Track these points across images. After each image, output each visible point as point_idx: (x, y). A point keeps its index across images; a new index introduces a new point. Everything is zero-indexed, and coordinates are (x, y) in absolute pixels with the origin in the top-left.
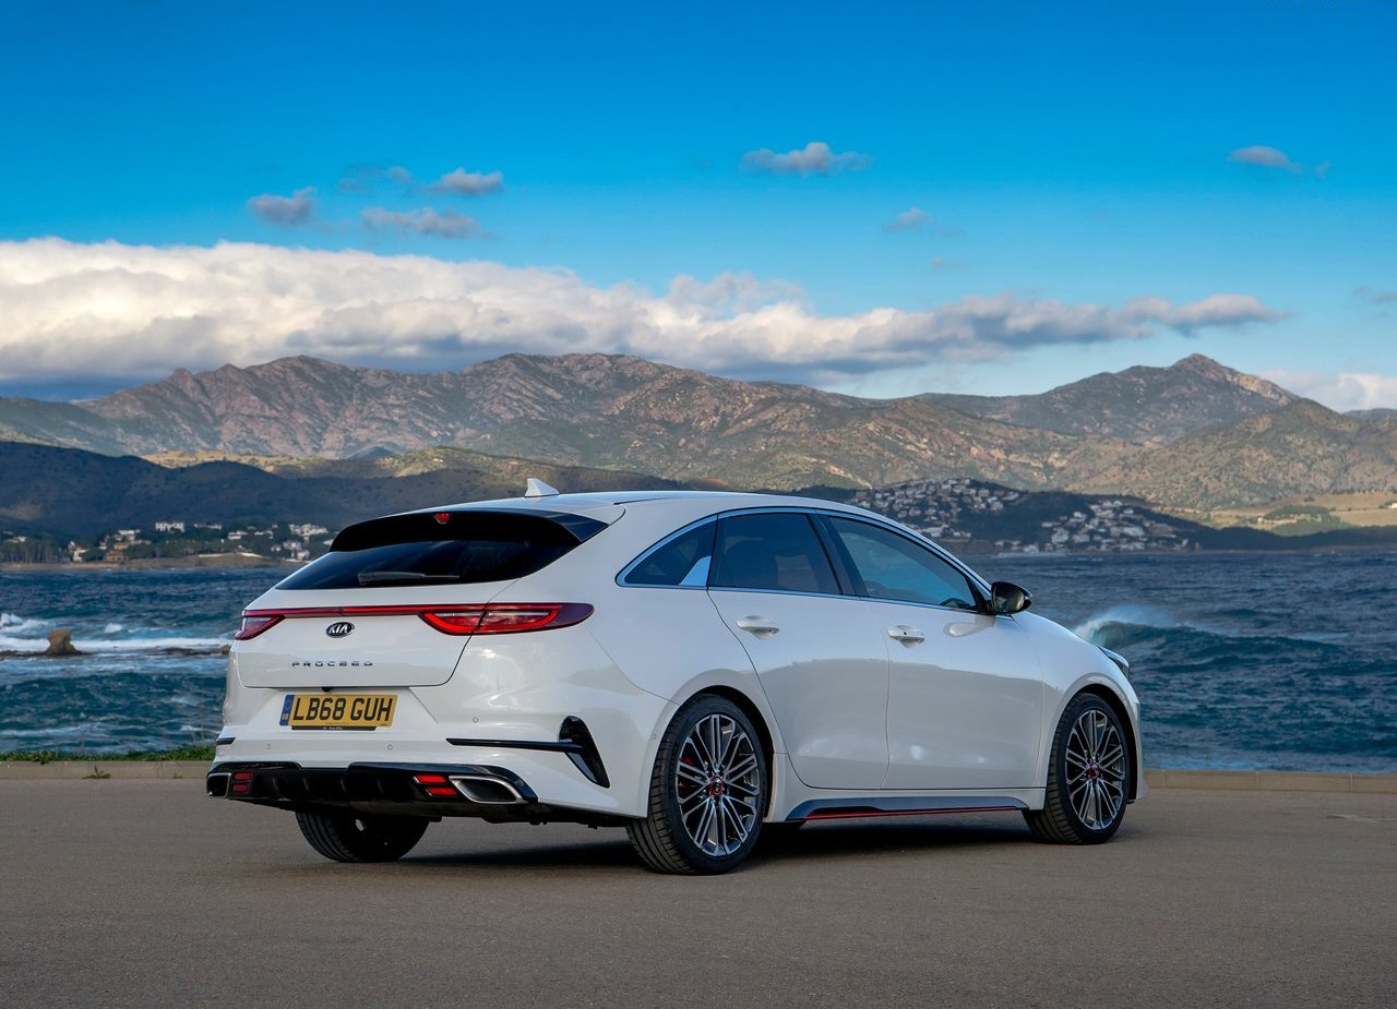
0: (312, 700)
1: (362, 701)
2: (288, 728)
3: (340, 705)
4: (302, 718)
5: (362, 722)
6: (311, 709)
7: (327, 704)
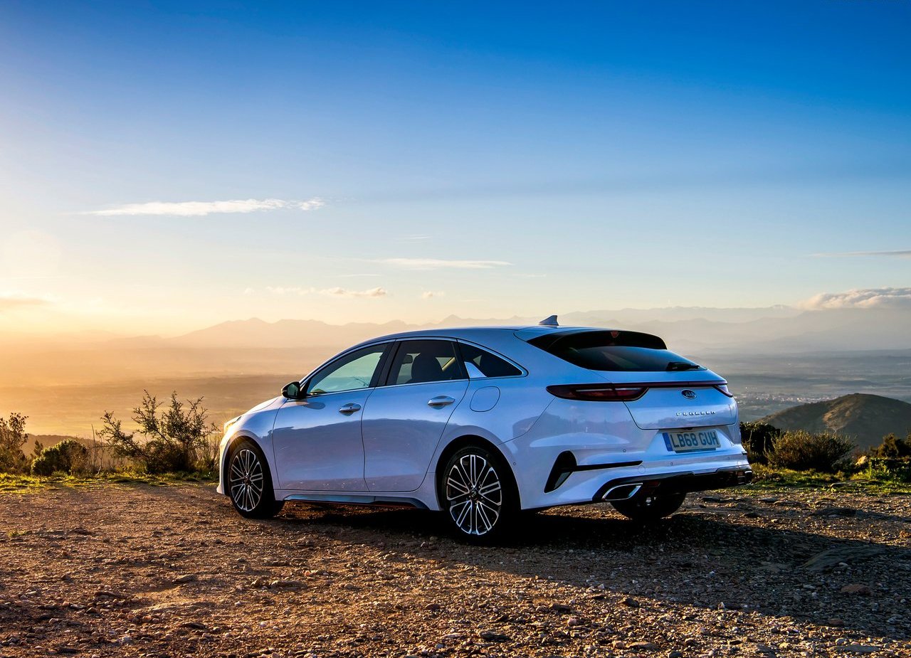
0: (678, 436)
1: (702, 434)
2: (674, 453)
3: (693, 437)
4: (678, 446)
6: (680, 441)
7: (687, 437)
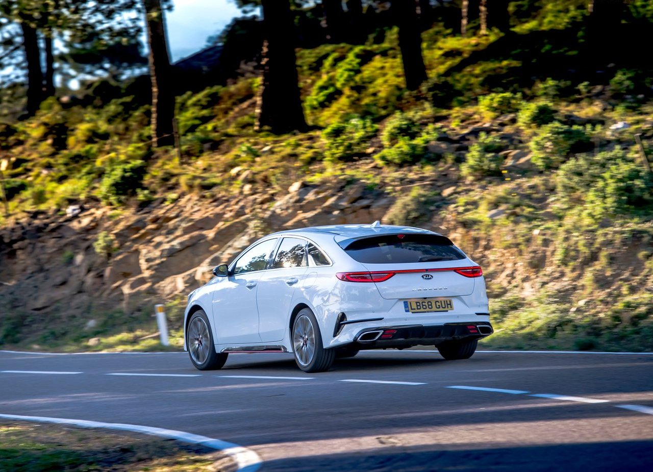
0: (417, 303)
1: (438, 302)
3: (430, 303)
4: (415, 309)
5: (441, 309)
6: (417, 306)
7: (424, 304)
